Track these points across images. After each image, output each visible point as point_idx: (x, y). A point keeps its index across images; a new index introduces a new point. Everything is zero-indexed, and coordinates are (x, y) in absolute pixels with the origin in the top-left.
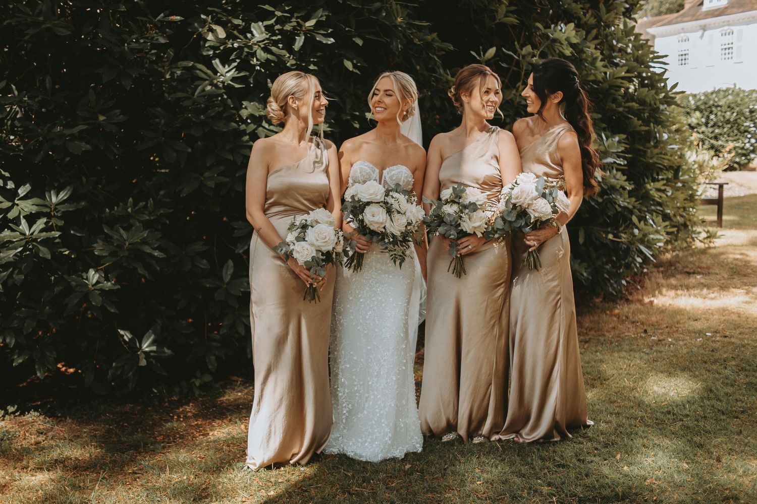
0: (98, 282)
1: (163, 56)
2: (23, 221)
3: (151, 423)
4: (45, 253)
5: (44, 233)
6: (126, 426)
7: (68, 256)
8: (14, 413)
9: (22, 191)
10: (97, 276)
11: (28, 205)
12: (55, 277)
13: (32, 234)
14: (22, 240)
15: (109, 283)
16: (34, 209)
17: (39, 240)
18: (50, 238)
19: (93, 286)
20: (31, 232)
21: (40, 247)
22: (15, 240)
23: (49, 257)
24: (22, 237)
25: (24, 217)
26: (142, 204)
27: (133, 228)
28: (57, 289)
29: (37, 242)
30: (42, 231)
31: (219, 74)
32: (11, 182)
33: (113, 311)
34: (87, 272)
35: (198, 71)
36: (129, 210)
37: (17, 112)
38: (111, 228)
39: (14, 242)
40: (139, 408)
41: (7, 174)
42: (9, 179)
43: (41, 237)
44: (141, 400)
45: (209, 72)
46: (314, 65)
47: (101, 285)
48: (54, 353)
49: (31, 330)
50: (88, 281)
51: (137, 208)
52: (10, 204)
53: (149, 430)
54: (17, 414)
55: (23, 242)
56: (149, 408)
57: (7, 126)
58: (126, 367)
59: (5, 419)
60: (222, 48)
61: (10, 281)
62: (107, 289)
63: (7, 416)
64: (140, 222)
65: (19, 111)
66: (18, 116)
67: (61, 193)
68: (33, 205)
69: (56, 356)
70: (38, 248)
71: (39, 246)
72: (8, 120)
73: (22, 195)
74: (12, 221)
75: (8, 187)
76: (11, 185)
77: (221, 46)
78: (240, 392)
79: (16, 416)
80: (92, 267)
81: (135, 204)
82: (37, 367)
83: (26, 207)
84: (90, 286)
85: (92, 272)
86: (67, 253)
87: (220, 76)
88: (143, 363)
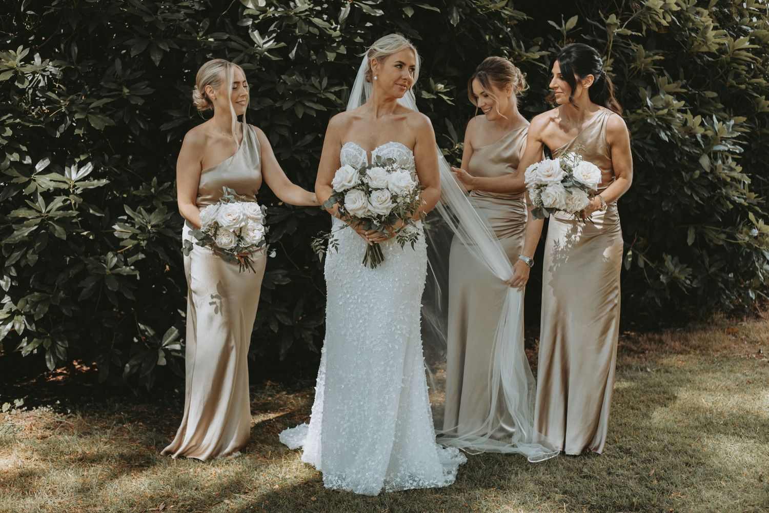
0: (116, 266)
1: (199, 25)
2: (40, 199)
3: (168, 423)
4: (60, 232)
5: (61, 212)
6: (141, 426)
7: (86, 237)
8: (21, 407)
9: (40, 167)
10: (115, 260)
11: (46, 181)
12: (70, 258)
13: (48, 212)
14: (37, 217)
15: (128, 268)
16: (52, 186)
17: (55, 219)
18: (66, 217)
19: (111, 270)
20: (47, 210)
21: (56, 227)
22: (30, 217)
23: (64, 237)
24: (38, 215)
25: (41, 194)
26: (167, 184)
27: (157, 210)
28: (72, 272)
29: (54, 221)
30: (59, 209)
31: (256, 45)
32: (29, 157)
33: (130, 298)
34: (106, 255)
35: (232, 43)
36: (153, 190)
37: (40, 81)
38: (134, 209)
39: (29, 219)
40: (156, 408)
41: (24, 149)
42: (28, 153)
43: (58, 215)
44: (160, 400)
45: (245, 43)
46: (361, 38)
47: (119, 269)
48: (66, 342)
49: (42, 316)
50: (107, 265)
51: (161, 188)
52: (27, 179)
53: (164, 430)
54: (24, 409)
55: (39, 220)
56: (169, 409)
57: (28, 94)
58: (143, 365)
59: (12, 413)
60: (261, 17)
61: (23, 263)
62: (125, 274)
63: (13, 410)
64: (163, 203)
65: (42, 79)
66: (40, 85)
67: (82, 169)
68: (51, 180)
69: (67, 346)
70: (54, 227)
71: (55, 225)
72: (30, 89)
73: (40, 170)
74: (28, 197)
75: (25, 162)
76: (28, 160)
77: (260, 14)
78: (270, 396)
79: (24, 411)
80: (112, 250)
81: (160, 183)
82: (47, 357)
83: (44, 183)
84: (108, 271)
85: (110, 255)
86: (85, 233)
87: (257, 47)
88: (163, 362)
